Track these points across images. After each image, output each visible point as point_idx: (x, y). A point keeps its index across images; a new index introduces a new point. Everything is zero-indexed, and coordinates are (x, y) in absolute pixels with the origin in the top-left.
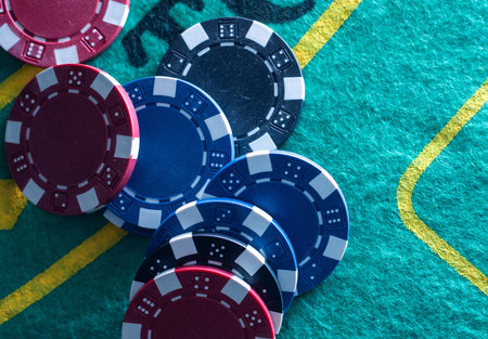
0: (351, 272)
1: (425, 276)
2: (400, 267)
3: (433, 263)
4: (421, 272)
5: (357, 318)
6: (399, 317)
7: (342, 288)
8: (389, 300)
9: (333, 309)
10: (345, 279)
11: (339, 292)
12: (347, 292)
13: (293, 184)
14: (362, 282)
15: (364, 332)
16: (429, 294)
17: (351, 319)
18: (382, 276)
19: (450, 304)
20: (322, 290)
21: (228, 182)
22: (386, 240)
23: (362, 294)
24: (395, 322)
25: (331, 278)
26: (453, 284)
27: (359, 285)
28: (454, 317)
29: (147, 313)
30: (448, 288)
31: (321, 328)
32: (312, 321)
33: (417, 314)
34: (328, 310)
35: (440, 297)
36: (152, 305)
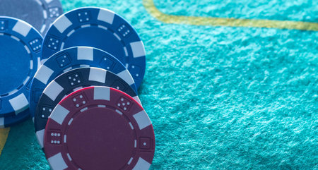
0: (155, 63)
1: (197, 39)
2: (179, 43)
3: (196, 30)
4: (194, 38)
5: (179, 83)
6: (201, 67)
7: (157, 74)
8: (188, 63)
9: (162, 87)
10: (155, 69)
11: (157, 77)
12: (162, 74)
13: (89, 26)
14: (166, 64)
15: (189, 87)
16: (207, 46)
17: (176, 86)
18: (174, 54)
19: (222, 43)
20: (147, 83)
21: (51, 45)
22: (161, 35)
23: (171, 69)
24: (202, 71)
25: (146, 73)
26: (216, 33)
27: (166, 66)
28: (230, 48)
29: (59, 142)
30: (215, 36)
31: (164, 101)
32: (155, 101)
33: (209, 59)
34: (160, 89)
35: (215, 43)
36: (59, 135)
